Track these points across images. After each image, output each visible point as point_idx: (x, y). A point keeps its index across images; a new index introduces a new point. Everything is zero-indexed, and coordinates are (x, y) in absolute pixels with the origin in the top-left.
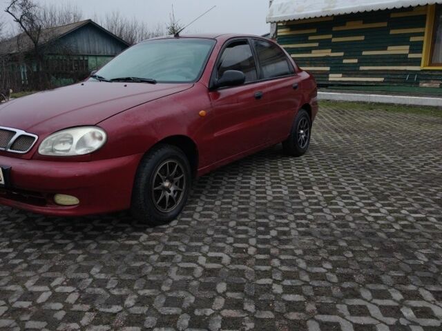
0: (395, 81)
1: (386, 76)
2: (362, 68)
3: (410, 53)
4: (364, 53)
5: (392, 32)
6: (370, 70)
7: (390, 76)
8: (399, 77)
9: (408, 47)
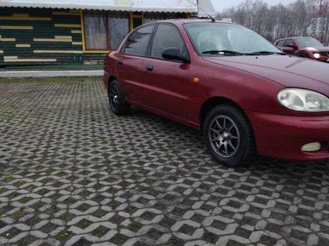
0: (66, 61)
1: (58, 57)
2: (35, 51)
3: (73, 41)
4: (35, 40)
5: (56, 25)
6: (43, 53)
7: (60, 57)
8: (68, 58)
9: (71, 37)
